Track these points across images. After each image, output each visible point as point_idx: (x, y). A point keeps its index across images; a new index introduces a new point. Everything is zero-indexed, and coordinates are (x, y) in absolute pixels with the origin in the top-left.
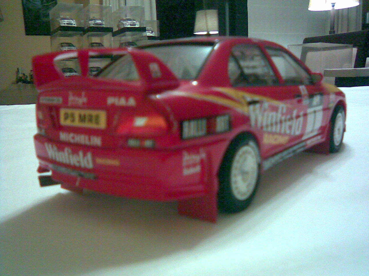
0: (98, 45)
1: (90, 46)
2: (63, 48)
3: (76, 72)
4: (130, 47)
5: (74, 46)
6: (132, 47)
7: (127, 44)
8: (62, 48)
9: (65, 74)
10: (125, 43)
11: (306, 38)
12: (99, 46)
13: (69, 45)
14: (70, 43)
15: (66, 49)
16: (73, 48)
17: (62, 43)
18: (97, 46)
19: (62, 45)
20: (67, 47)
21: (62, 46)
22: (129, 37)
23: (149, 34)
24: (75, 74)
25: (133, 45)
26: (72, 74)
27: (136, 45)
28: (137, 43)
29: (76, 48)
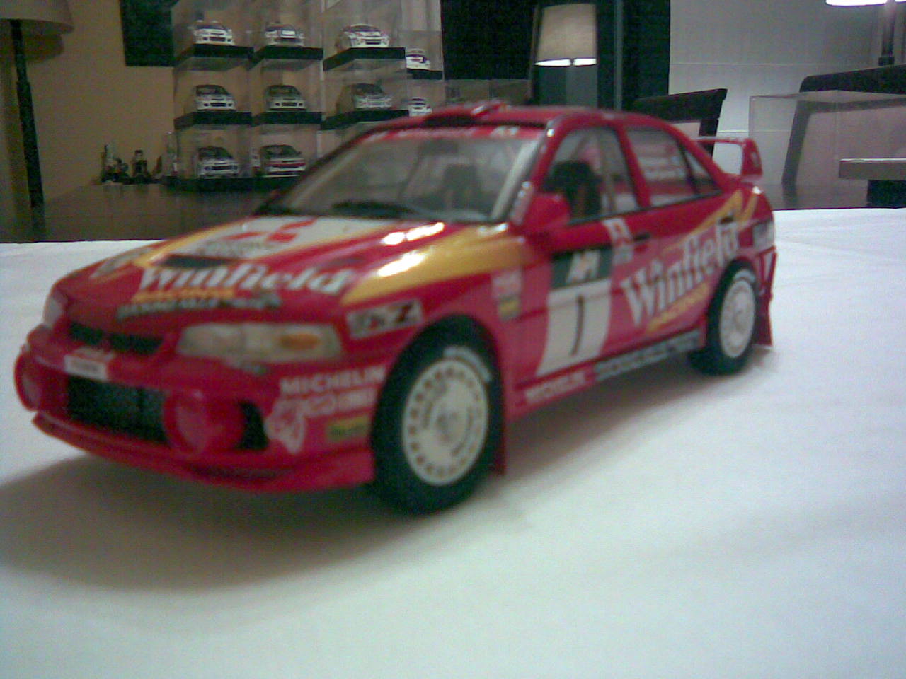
0: (287, 91)
1: (267, 93)
2: (202, 97)
3: (230, 157)
4: (364, 98)
5: (226, 93)
6: (370, 98)
7: (359, 90)
8: (199, 98)
9: (205, 161)
10: (354, 86)
11: (808, 77)
12: (290, 93)
13: (217, 90)
14: (220, 87)
15: (208, 100)
16: (224, 97)
17: (198, 87)
18: (284, 93)
19: (201, 90)
20: (209, 97)
21: (199, 94)
22: (362, 72)
23: (411, 63)
24: (227, 162)
25: (373, 92)
26: (221, 162)
27: (381, 91)
28: (383, 87)
29: (234, 100)
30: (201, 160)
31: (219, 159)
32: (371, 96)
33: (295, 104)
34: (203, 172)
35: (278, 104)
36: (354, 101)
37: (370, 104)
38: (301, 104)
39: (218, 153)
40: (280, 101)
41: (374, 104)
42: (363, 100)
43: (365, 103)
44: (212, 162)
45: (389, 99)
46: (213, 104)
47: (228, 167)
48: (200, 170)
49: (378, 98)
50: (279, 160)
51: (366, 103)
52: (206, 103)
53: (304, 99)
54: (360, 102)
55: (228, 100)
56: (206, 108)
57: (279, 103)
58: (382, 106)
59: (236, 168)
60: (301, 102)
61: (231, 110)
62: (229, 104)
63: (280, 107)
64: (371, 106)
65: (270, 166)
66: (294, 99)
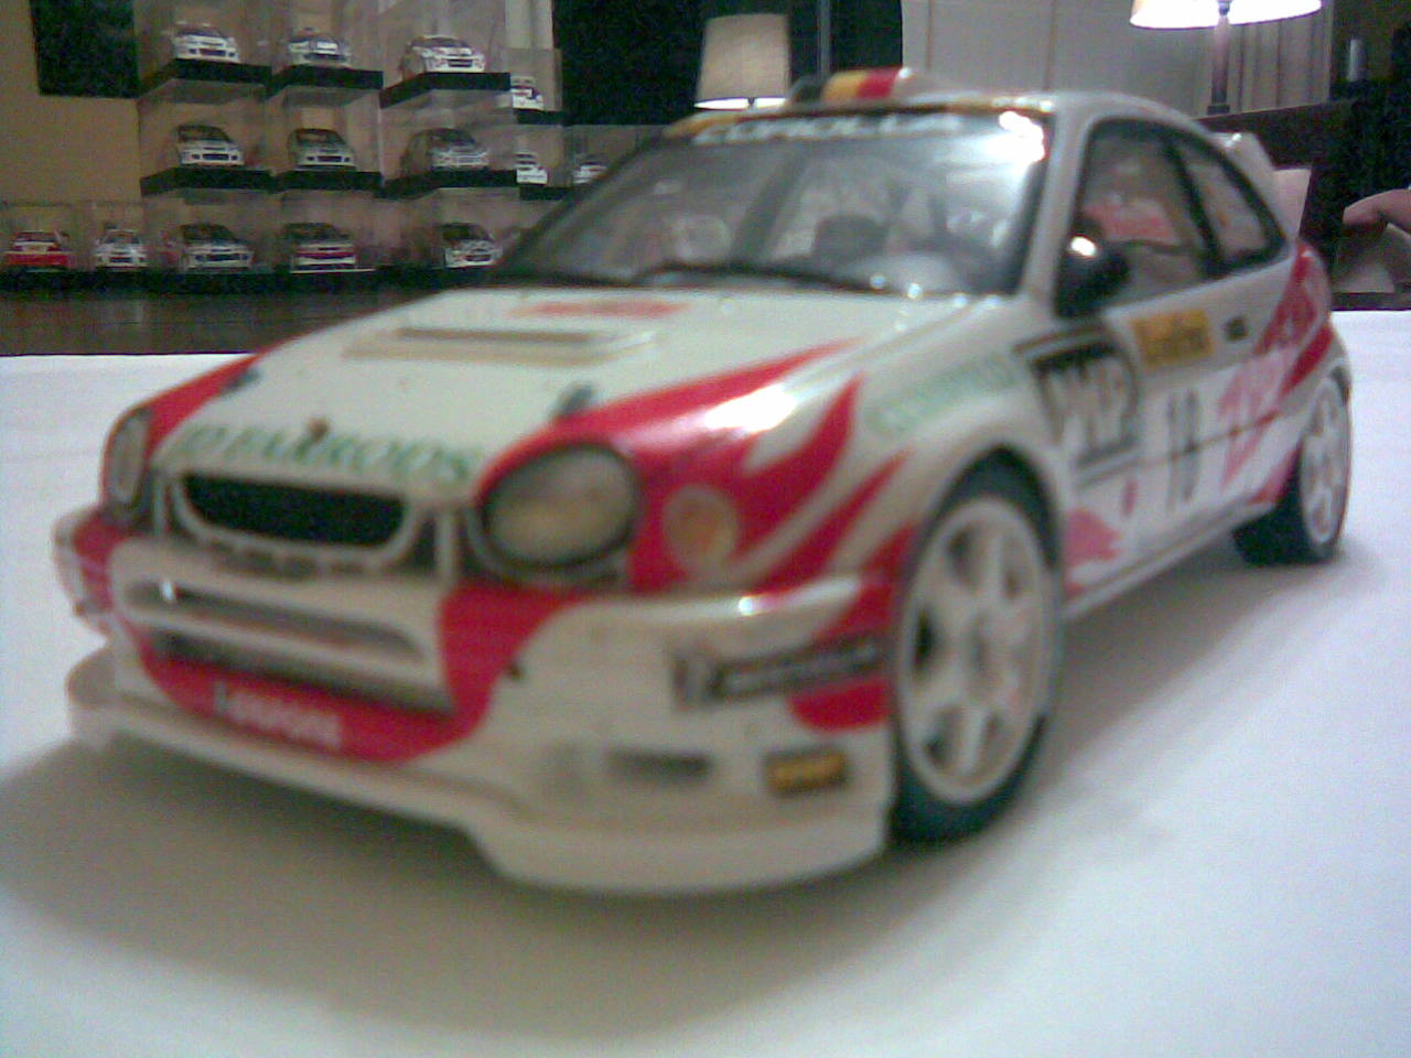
0: (324, 138)
1: (292, 140)
2: (188, 145)
3: (236, 241)
4: (447, 150)
5: (227, 140)
6: (456, 151)
7: (436, 138)
8: (183, 145)
9: (195, 246)
10: (430, 133)
12: (328, 142)
13: (211, 133)
14: (219, 130)
15: (198, 148)
16: (225, 145)
17: (182, 128)
18: (319, 142)
19: (186, 132)
20: (200, 144)
21: (184, 139)
22: (443, 110)
23: (521, 101)
24: (232, 248)
25: (459, 142)
26: (221, 248)
27: (472, 141)
28: (476, 136)
29: (239, 149)
30: (188, 244)
31: (218, 243)
32: (457, 148)
33: (338, 159)
34: (194, 264)
35: (311, 159)
36: (429, 155)
37: (455, 160)
38: (347, 160)
39: (217, 234)
40: (316, 154)
41: (462, 161)
42: (445, 155)
43: (447, 159)
44: (207, 248)
45: (484, 154)
46: (206, 156)
47: (232, 256)
48: (188, 261)
49: (467, 151)
50: (314, 247)
51: (449, 158)
52: (196, 153)
53: (352, 151)
54: (441, 157)
55: (232, 149)
56: (195, 161)
57: (312, 156)
58: (473, 164)
59: (245, 257)
60: (348, 155)
61: (235, 166)
62: (233, 156)
63: (316, 162)
64: (458, 164)
65: (299, 255)
66: (336, 151)
